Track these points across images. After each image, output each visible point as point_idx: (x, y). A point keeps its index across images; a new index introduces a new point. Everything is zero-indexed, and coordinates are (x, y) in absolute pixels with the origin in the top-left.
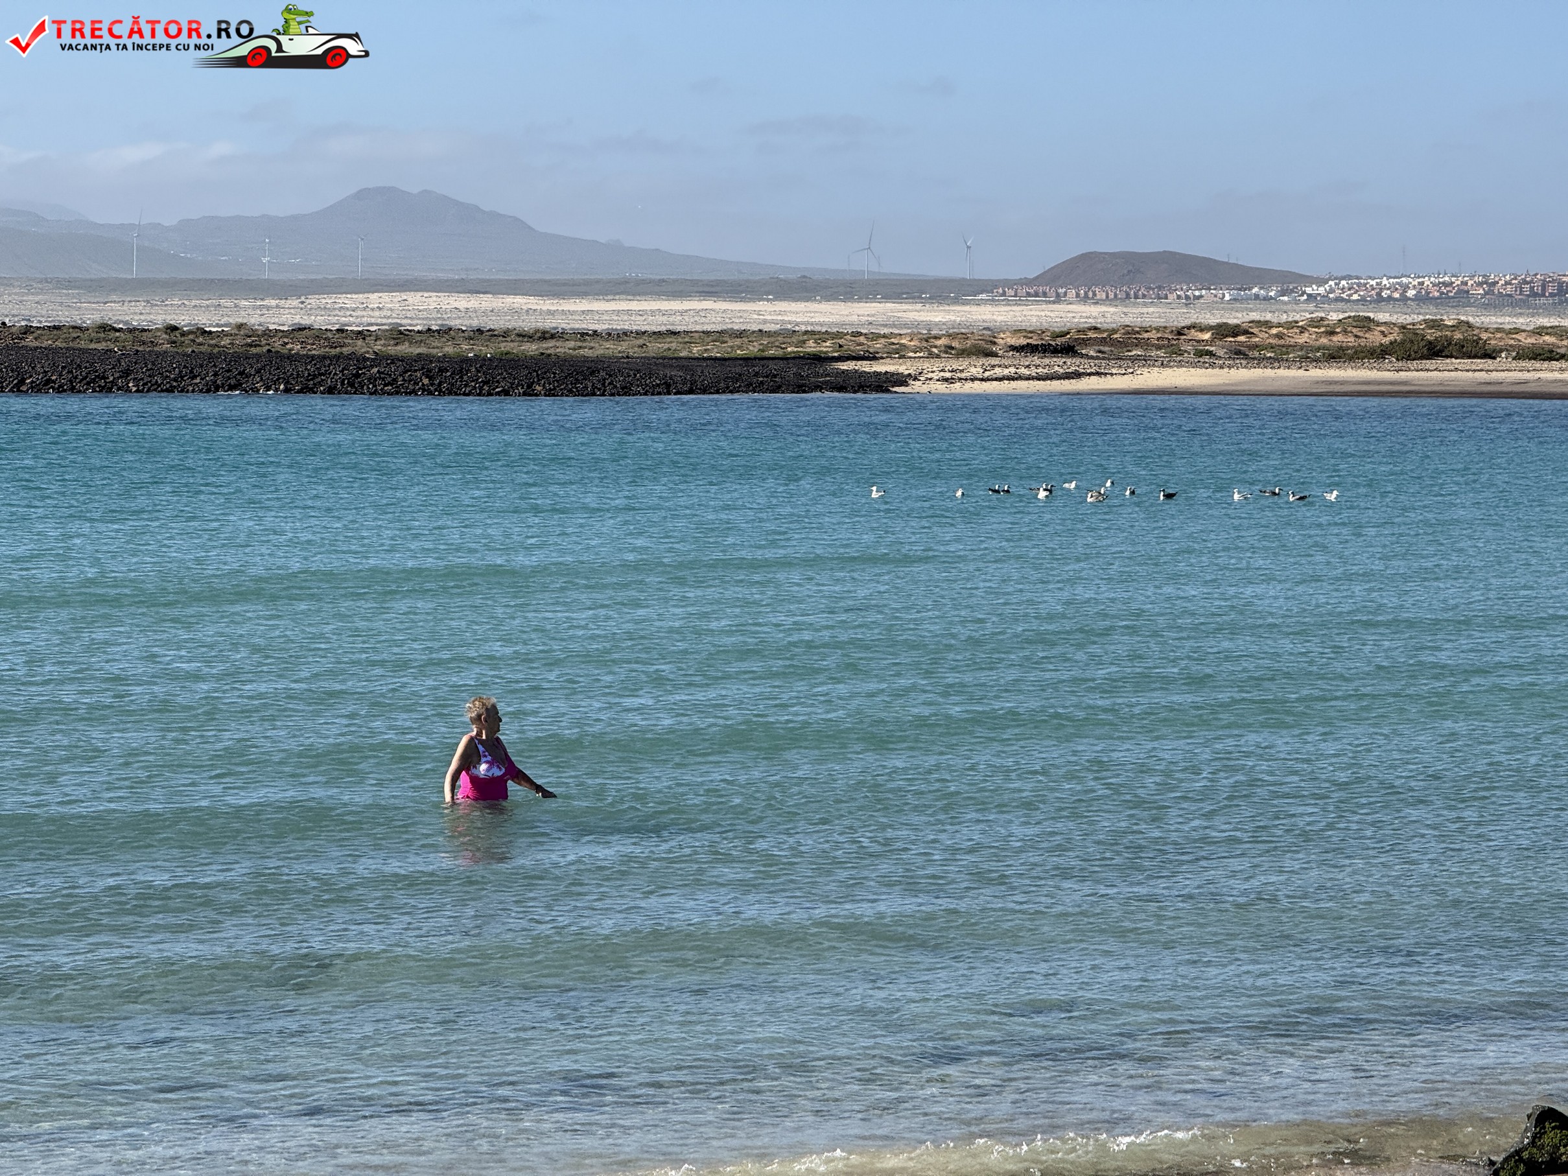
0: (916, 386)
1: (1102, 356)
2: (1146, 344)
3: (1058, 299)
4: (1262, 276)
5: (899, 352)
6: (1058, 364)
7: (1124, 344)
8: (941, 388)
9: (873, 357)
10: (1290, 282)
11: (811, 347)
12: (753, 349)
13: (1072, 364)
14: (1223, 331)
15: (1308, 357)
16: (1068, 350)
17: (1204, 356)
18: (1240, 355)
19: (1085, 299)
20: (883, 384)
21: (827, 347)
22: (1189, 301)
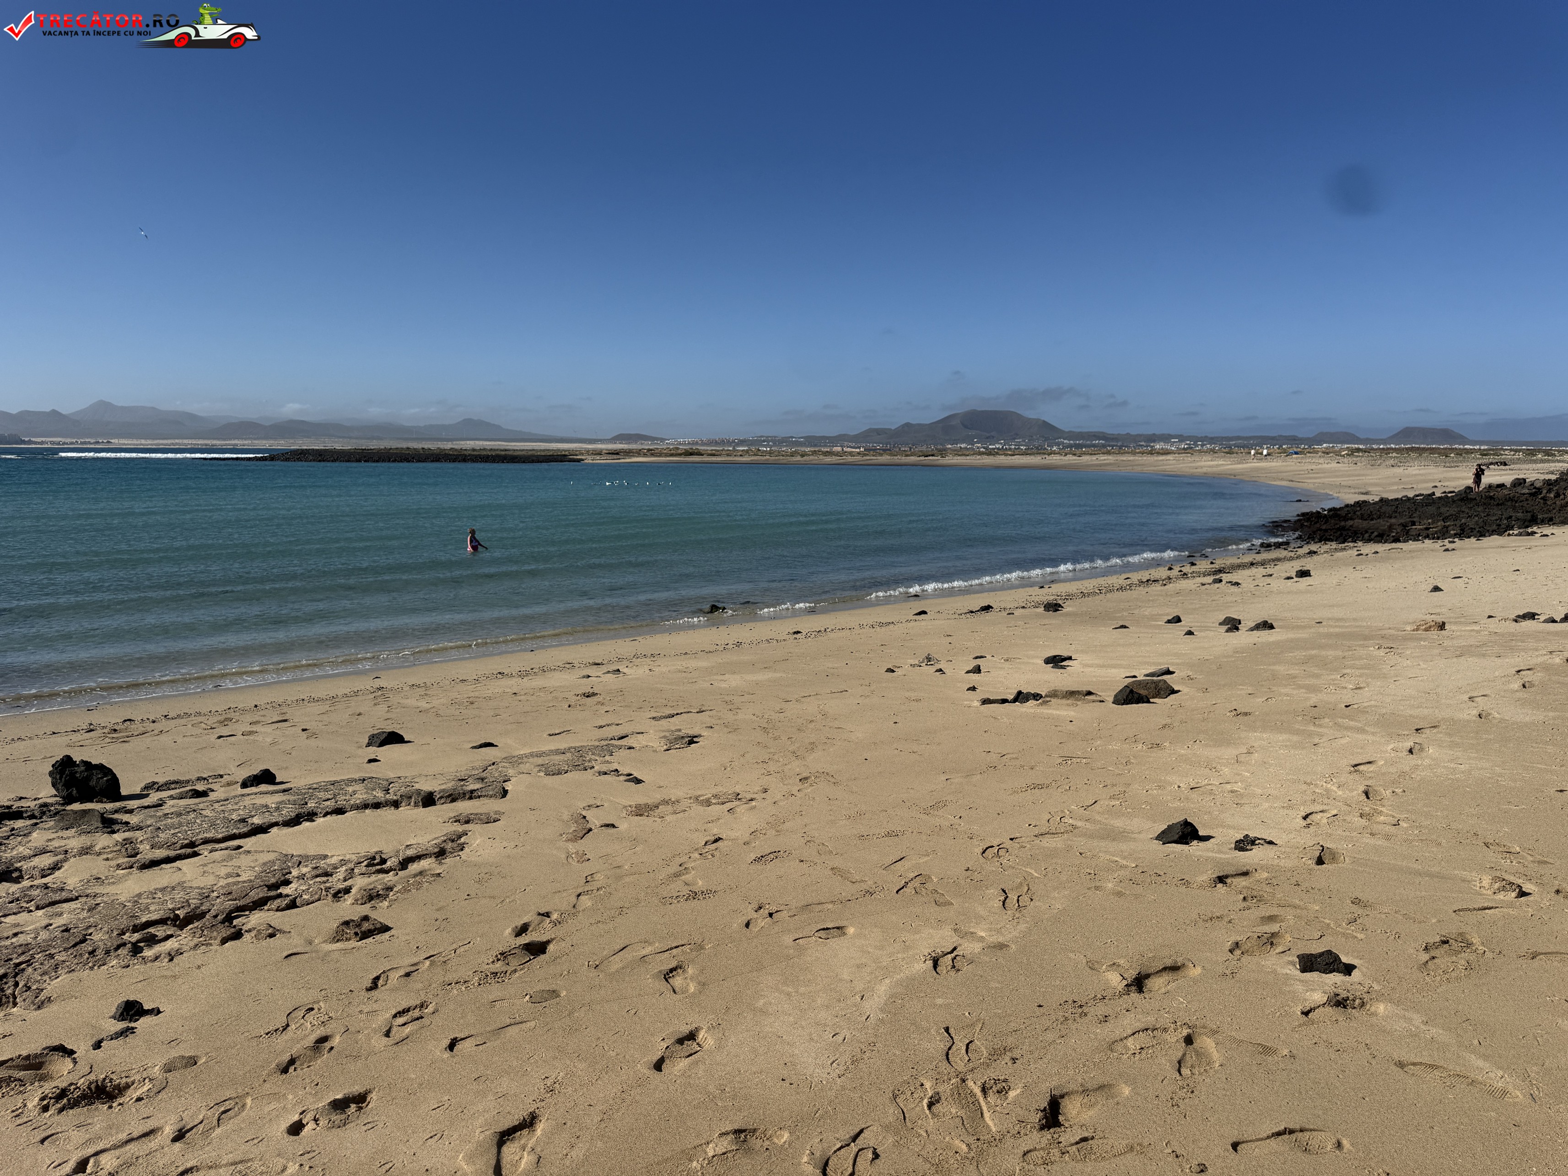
0: (586, 461)
1: (624, 455)
2: (633, 453)
3: (615, 443)
4: (657, 439)
5: (582, 454)
6: (615, 457)
7: (629, 453)
8: (591, 461)
9: (577, 455)
10: (662, 440)
11: (563, 453)
12: (551, 453)
13: (618, 457)
14: (649, 450)
15: (666, 455)
16: (617, 454)
17: (645, 455)
18: (652, 455)
19: (620, 443)
20: (579, 461)
21: (567, 453)
22: (642, 444)
